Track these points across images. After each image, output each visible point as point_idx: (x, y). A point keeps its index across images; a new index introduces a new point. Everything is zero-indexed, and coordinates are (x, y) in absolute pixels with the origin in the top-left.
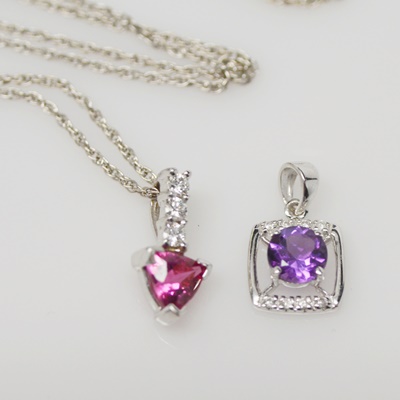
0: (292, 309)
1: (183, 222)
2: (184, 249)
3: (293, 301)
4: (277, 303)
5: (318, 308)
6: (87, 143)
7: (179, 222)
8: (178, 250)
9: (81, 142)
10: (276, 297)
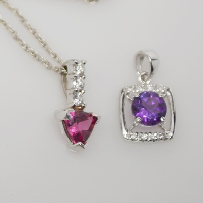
0: (146, 140)
1: (83, 91)
2: (84, 107)
3: (147, 135)
4: (138, 136)
5: (161, 139)
6: (20, 38)
7: (81, 91)
8: (80, 107)
9: (16, 38)
10: (137, 133)
